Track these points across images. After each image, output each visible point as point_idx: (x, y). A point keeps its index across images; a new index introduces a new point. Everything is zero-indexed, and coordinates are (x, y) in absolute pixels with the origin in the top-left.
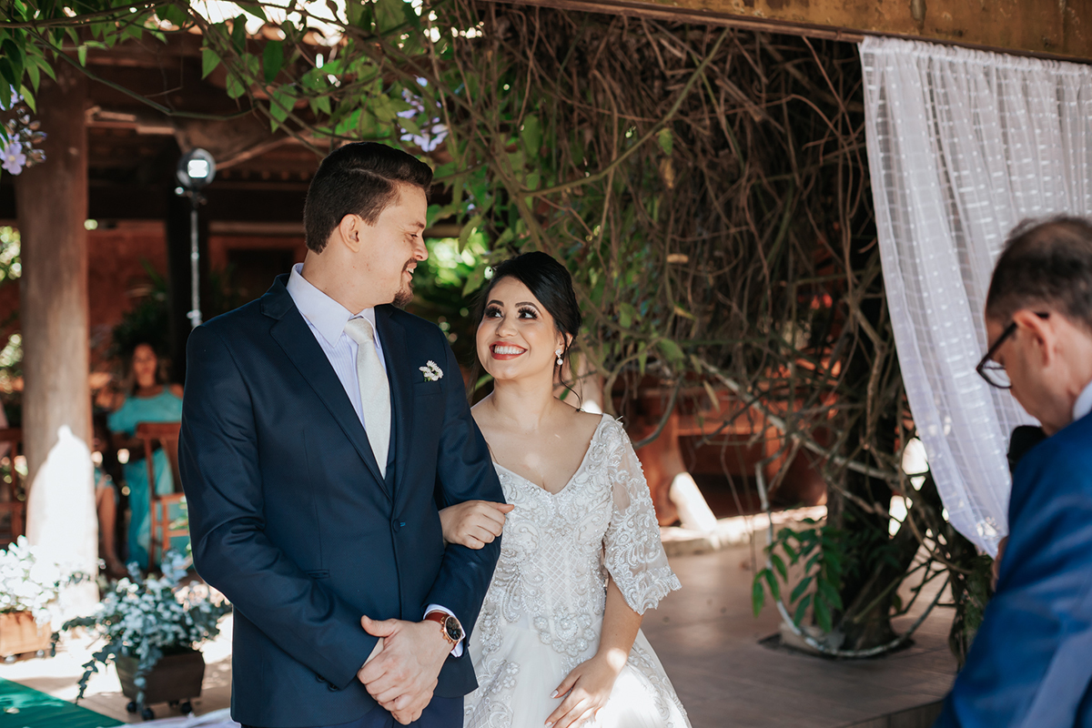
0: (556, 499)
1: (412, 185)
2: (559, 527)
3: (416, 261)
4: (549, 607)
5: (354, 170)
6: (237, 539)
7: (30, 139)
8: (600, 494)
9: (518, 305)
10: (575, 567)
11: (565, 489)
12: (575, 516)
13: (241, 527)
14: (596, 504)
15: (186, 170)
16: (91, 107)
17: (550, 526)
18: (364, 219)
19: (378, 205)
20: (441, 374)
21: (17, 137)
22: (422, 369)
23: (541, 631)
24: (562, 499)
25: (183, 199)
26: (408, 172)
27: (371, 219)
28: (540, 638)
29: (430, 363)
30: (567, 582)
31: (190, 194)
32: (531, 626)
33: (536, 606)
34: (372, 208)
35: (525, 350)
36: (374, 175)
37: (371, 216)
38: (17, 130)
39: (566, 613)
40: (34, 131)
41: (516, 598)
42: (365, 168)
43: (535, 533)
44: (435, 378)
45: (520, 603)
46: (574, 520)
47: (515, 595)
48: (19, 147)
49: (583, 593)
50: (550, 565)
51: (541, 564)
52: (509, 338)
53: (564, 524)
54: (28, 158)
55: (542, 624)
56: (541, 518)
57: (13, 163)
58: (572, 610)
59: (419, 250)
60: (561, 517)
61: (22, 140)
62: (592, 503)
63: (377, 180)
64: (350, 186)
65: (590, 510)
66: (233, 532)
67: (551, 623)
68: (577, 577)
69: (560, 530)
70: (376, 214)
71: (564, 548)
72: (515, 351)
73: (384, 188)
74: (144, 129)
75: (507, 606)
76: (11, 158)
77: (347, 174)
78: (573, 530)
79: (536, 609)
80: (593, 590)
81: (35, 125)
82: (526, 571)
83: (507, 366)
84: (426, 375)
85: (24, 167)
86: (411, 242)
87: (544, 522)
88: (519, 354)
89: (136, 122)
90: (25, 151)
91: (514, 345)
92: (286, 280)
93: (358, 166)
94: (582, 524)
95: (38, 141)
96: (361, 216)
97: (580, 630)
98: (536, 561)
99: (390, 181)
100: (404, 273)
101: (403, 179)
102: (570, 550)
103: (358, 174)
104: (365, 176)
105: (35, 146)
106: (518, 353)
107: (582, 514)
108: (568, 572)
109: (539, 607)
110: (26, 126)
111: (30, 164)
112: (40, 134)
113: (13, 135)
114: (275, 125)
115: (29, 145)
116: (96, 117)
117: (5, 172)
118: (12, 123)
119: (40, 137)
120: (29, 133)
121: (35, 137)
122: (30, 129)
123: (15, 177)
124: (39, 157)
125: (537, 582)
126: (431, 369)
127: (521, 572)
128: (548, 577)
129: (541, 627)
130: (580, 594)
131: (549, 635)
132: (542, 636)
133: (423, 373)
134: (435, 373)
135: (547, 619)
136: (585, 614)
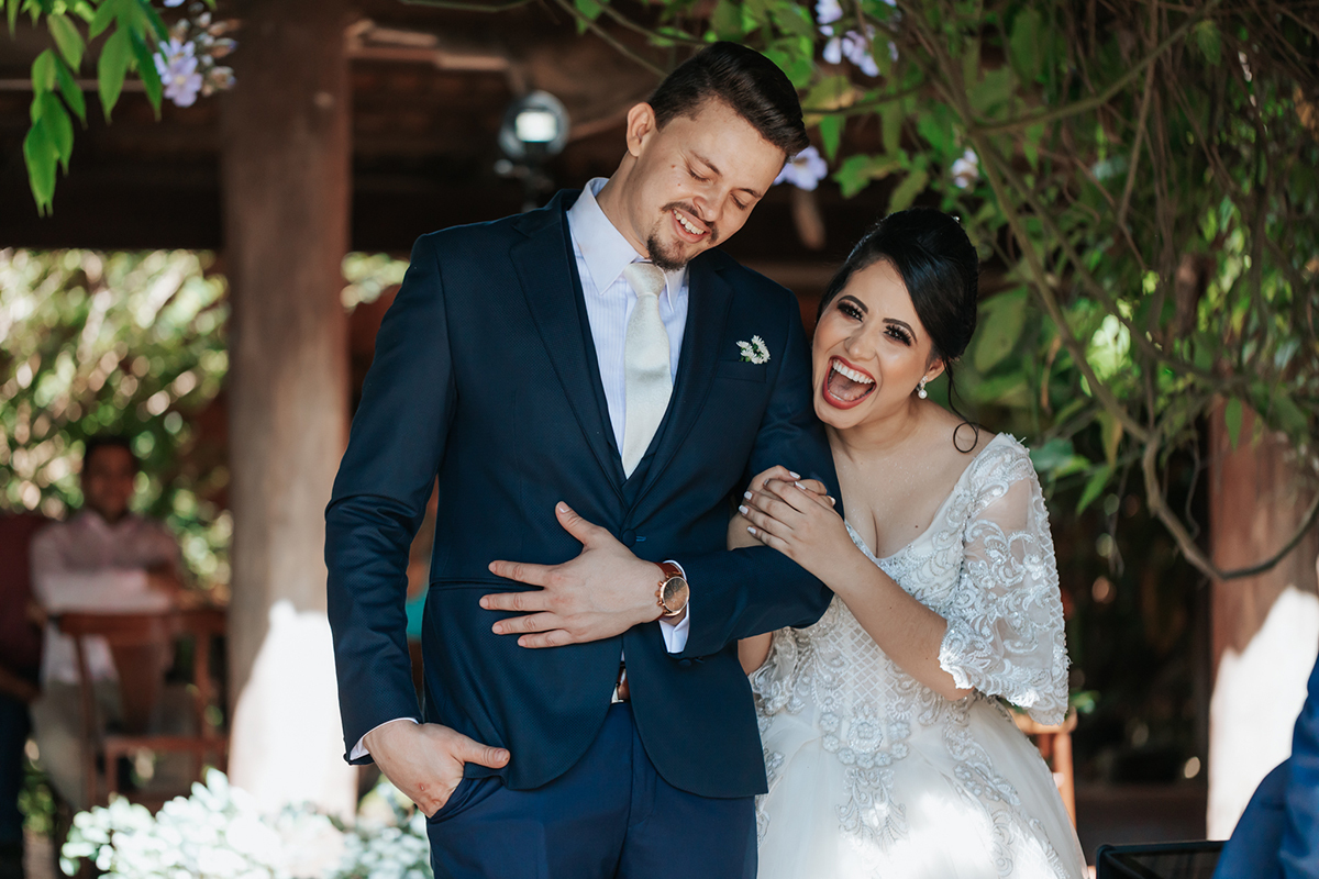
7: (209, 50)
15: (513, 126)
16: (355, 21)
20: (766, 355)
21: (190, 47)
22: (740, 345)
25: (511, 181)
28: (822, 742)
29: (756, 339)
31: (524, 172)
32: (815, 725)
38: (190, 35)
40: (217, 38)
41: (805, 679)
44: (756, 360)
48: (192, 64)
50: (854, 649)
51: (841, 646)
54: (206, 80)
55: (831, 724)
57: (182, 87)
61: (200, 51)
74: (451, 61)
76: (179, 79)
79: (828, 702)
81: (217, 28)
82: (822, 648)
84: (744, 353)
85: (199, 94)
89: (435, 48)
90: (201, 69)
95: (221, 53)
98: (834, 639)
105: (219, 62)
108: (883, 661)
110: (205, 30)
111: (208, 90)
112: (226, 42)
113: (184, 44)
114: (582, 25)
115: (207, 60)
116: (365, 38)
117: (168, 104)
118: (183, 25)
119: (225, 47)
120: (208, 41)
121: (218, 47)
122: (210, 34)
123: (183, 110)
124: (223, 79)
125: (834, 666)
126: (755, 347)
127: (815, 646)
128: (850, 664)
129: (828, 728)
130: (900, 695)
131: (836, 741)
132: (826, 740)
133: (740, 349)
134: (759, 354)
135: (841, 718)
136: (902, 722)
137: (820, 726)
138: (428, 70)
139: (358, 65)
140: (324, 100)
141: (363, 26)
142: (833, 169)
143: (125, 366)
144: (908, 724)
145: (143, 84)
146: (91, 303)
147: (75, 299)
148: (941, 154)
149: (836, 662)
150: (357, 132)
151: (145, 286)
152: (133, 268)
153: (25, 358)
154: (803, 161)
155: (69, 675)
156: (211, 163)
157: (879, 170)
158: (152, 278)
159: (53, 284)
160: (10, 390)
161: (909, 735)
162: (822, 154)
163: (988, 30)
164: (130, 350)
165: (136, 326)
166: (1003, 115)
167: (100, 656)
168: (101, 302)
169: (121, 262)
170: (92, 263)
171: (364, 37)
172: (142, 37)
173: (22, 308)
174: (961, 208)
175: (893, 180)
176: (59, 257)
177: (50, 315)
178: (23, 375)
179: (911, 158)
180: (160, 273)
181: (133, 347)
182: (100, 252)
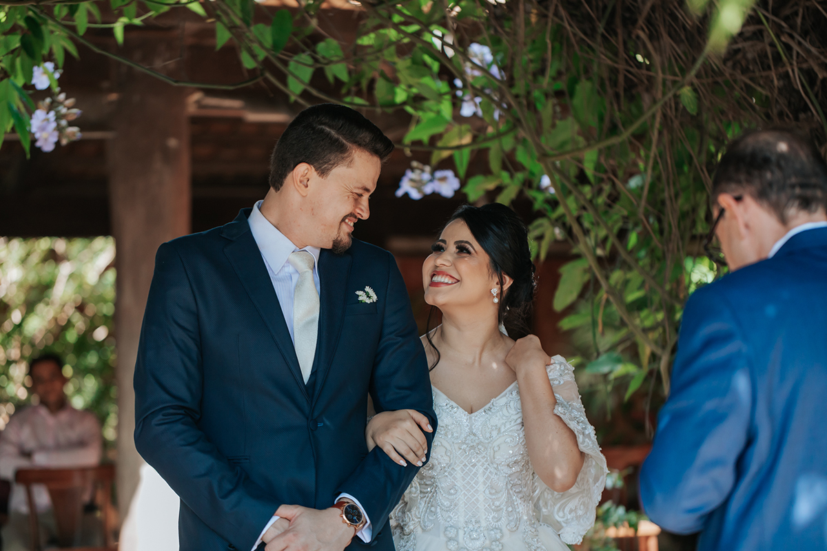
0: (470, 418)
1: (367, 153)
2: (472, 444)
3: (356, 217)
4: (462, 520)
5: (320, 127)
6: (167, 421)
7: (64, 116)
8: (516, 417)
9: (456, 243)
10: (488, 484)
11: (482, 410)
12: (488, 435)
13: (172, 411)
14: (508, 426)
16: (191, 94)
17: (464, 443)
18: (316, 170)
19: (332, 162)
20: (375, 298)
21: (52, 115)
22: (358, 293)
23: (450, 539)
24: (476, 418)
26: (367, 140)
27: (323, 172)
28: (447, 545)
29: (367, 289)
30: (481, 498)
32: (442, 535)
33: (449, 517)
34: (326, 163)
35: (458, 281)
36: (336, 136)
37: (322, 170)
38: (50, 108)
39: (477, 525)
40: (69, 108)
41: (433, 509)
42: (330, 126)
43: (449, 448)
44: (368, 301)
45: (435, 513)
46: (487, 439)
47: (432, 506)
48: (53, 125)
49: (498, 510)
50: (464, 479)
51: (455, 479)
52: (444, 268)
53: (477, 441)
54: (62, 135)
55: (452, 533)
56: (455, 435)
57: (46, 140)
58: (484, 524)
59: (361, 210)
60: (475, 435)
61: (59, 117)
62: (504, 424)
63: (337, 140)
64: (312, 139)
65: (503, 430)
66: (163, 415)
67: (461, 532)
68: (490, 493)
69: (473, 447)
70: (329, 170)
71: (479, 465)
72: (447, 280)
73: (342, 149)
74: (254, 116)
75: (424, 515)
76: (44, 135)
77: (313, 129)
78: (486, 448)
79: (449, 520)
80: (510, 509)
81: (70, 102)
82: (443, 484)
83: (437, 293)
84: (360, 299)
85: (58, 144)
86: (356, 200)
87: (457, 438)
88: (452, 284)
89: (242, 109)
90: (60, 129)
91: (447, 275)
92: (248, 213)
93: (324, 124)
94: (496, 444)
95: (72, 118)
96: (314, 167)
97: (487, 542)
98: (450, 474)
99: (349, 145)
100: (343, 224)
101: (360, 145)
102: (485, 467)
103: (322, 131)
104: (328, 134)
105: (71, 124)
106: (450, 282)
107: (494, 433)
108: (481, 488)
109: (451, 518)
110: (61, 103)
111: (64, 142)
112: (75, 111)
113: (48, 113)
114: (293, 98)
115: (64, 123)
116: (199, 104)
117: (36, 151)
118: (48, 100)
119: (75, 114)
120: (64, 110)
121: (69, 114)
122: (65, 107)
123: (47, 153)
124: (74, 134)
125: (451, 494)
126: (367, 293)
127: (439, 484)
128: (461, 491)
129: (450, 536)
130: (494, 511)
131: (456, 543)
132: (449, 543)
133: (358, 296)
134: (369, 297)
135: (457, 529)
136: (497, 529)
137: (445, 535)
138: (238, 121)
139: (195, 120)
140: (173, 143)
141: (197, 96)
142: (463, 184)
143: (81, 308)
144: (501, 530)
145: (19, 135)
146: (59, 271)
147: (49, 268)
148: (532, 173)
149: (452, 491)
150: (195, 160)
151: (92, 258)
152: (85, 247)
153: (16, 308)
154: (443, 179)
155: (24, 509)
156: (102, 183)
157: (491, 185)
158: (96, 254)
159: (35, 259)
160: (8, 326)
161: (502, 537)
162: (456, 175)
163: (559, 94)
164: (83, 299)
165: (87, 284)
166: (569, 147)
167: (43, 498)
168: (65, 269)
169: (78, 245)
170: (60, 245)
171: (198, 102)
172: (15, 108)
173: (14, 274)
174: (547, 207)
175: (499, 189)
176: (36, 243)
177: (32, 278)
178: (16, 316)
179: (512, 176)
180: (101, 250)
181: (85, 297)
182: (63, 238)
